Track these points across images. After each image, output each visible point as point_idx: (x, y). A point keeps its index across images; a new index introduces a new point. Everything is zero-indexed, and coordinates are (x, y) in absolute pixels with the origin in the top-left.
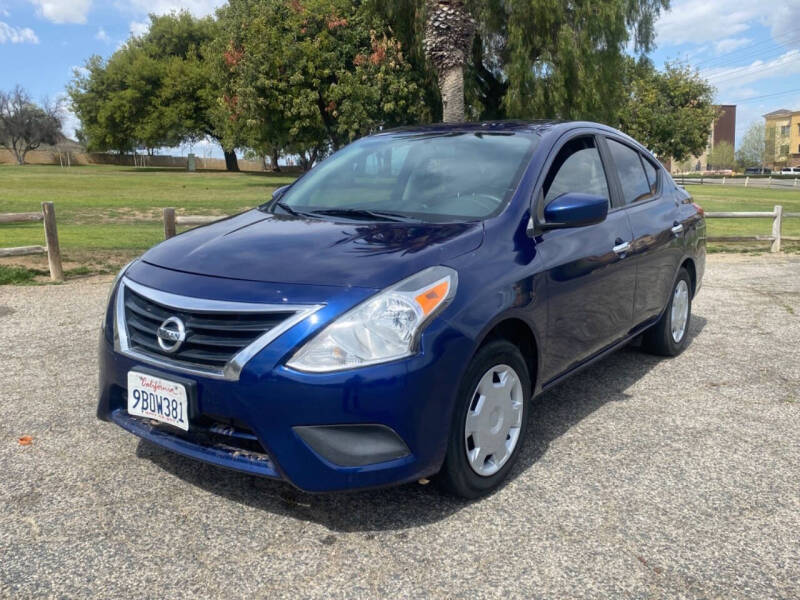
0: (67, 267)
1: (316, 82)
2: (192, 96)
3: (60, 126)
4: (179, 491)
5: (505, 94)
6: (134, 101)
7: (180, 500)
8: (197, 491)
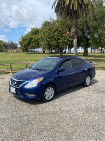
0: (13, 72)
1: (56, 39)
2: (37, 41)
3: (17, 46)
4: (16, 100)
5: (89, 41)
6: (28, 42)
7: (16, 101)
8: (18, 100)
